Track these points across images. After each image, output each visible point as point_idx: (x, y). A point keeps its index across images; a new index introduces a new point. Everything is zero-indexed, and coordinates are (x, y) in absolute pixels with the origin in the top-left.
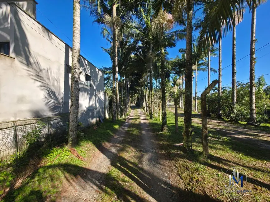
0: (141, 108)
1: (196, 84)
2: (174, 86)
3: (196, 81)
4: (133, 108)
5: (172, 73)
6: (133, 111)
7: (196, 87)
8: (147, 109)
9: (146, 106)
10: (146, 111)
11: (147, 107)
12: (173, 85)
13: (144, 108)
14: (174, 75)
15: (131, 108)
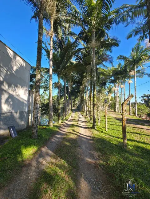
0: (81, 111)
1: (135, 88)
2: (109, 93)
3: (135, 86)
4: (74, 111)
5: (108, 82)
6: (73, 114)
7: (135, 92)
8: (86, 113)
9: (85, 110)
10: (86, 115)
11: (87, 111)
12: (107, 93)
13: (83, 112)
14: (109, 83)
15: (72, 111)
